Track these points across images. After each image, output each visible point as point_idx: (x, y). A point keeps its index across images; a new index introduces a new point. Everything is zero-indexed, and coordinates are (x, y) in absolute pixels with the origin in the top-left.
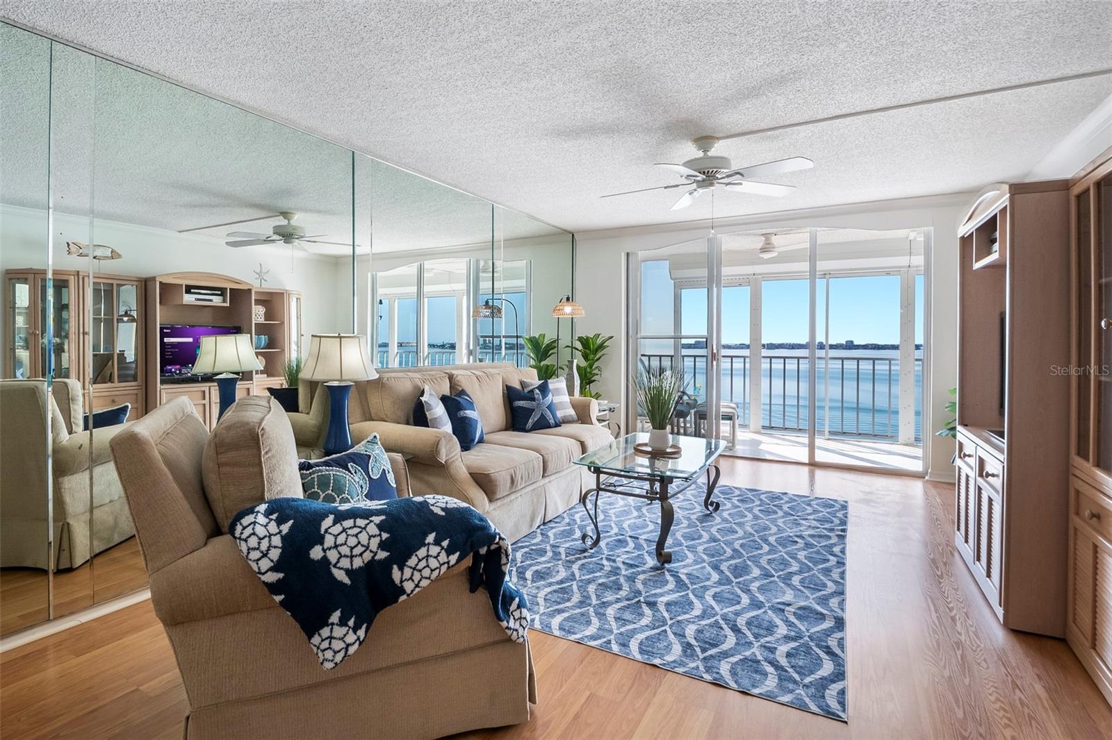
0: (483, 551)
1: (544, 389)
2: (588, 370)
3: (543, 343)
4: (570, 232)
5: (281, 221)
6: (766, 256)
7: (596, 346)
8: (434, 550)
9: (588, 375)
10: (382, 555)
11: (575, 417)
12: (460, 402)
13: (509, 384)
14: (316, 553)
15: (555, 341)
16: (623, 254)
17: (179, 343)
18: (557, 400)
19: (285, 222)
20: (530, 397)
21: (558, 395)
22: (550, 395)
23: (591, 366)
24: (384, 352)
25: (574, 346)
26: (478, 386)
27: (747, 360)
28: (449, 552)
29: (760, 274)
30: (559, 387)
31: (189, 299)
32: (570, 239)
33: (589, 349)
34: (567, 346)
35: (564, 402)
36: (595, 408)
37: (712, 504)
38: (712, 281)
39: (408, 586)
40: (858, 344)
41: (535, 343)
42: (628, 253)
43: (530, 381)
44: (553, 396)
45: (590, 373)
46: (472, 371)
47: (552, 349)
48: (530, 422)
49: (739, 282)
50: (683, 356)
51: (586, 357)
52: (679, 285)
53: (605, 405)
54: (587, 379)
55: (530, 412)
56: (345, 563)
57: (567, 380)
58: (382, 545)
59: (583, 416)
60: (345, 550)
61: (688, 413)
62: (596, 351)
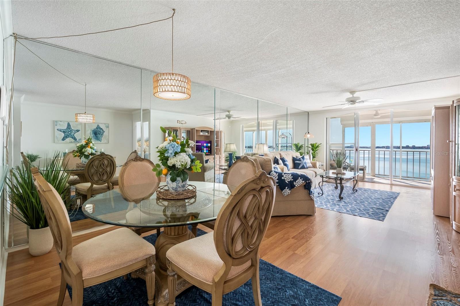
0: (307, 182)
1: (303, 158)
3: (299, 145)
4: (307, 112)
5: (227, 113)
6: (376, 117)
7: (316, 146)
8: (300, 180)
10: (292, 180)
11: (312, 166)
12: (284, 160)
13: (293, 157)
14: (283, 178)
16: (325, 118)
17: (198, 145)
18: (307, 161)
19: (228, 113)
20: (299, 160)
22: (305, 160)
23: (314, 152)
25: (309, 146)
26: (287, 157)
27: (370, 152)
28: (303, 180)
29: (375, 122)
30: (307, 158)
31: (201, 134)
32: (308, 114)
33: (314, 147)
34: (307, 147)
35: (309, 162)
36: (318, 164)
37: (355, 190)
38: (356, 125)
39: (296, 185)
40: (417, 146)
41: (296, 146)
42: (327, 118)
43: (298, 156)
45: (315, 154)
47: (302, 147)
48: (300, 167)
49: (367, 125)
50: (346, 150)
51: (313, 150)
52: (344, 127)
53: (320, 164)
54: (314, 156)
55: (300, 164)
56: (287, 180)
57: (309, 156)
58: (292, 178)
59: (314, 166)
60: (287, 178)
61: (347, 168)
62: (316, 148)
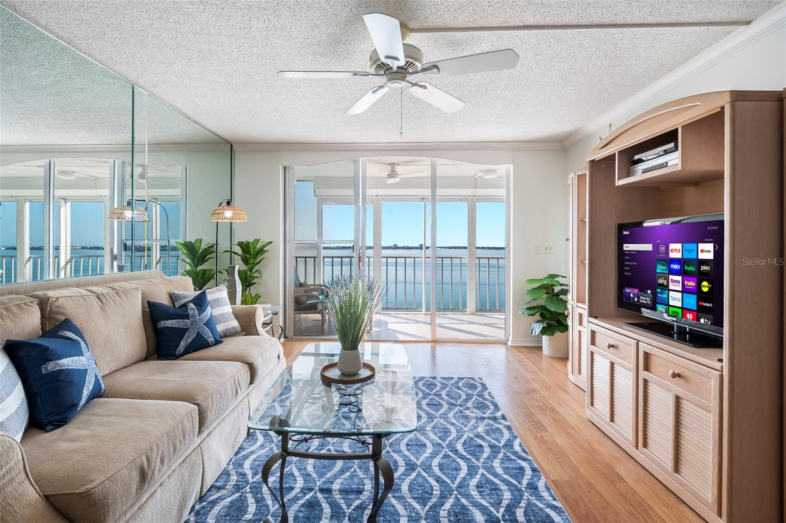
1: (200, 302)
2: (249, 273)
3: (199, 248)
6: (391, 181)
7: (256, 251)
9: (248, 278)
11: (239, 328)
12: (47, 348)
13: (152, 300)
15: (212, 246)
16: (281, 167)
18: (216, 312)
20: (182, 312)
21: (218, 307)
22: (209, 309)
23: (251, 270)
24: (12, 257)
25: (233, 251)
26: (98, 309)
29: (381, 196)
30: (219, 297)
32: (229, 148)
33: (249, 253)
34: (226, 251)
35: (225, 313)
36: (261, 314)
41: (190, 248)
42: (285, 168)
43: (182, 292)
44: (212, 308)
45: (251, 276)
46: (91, 288)
47: (211, 253)
48: (183, 345)
51: (246, 261)
52: (321, 203)
53: (268, 309)
54: (247, 282)
55: (181, 332)
57: (229, 287)
59: (247, 327)
62: (257, 256)
